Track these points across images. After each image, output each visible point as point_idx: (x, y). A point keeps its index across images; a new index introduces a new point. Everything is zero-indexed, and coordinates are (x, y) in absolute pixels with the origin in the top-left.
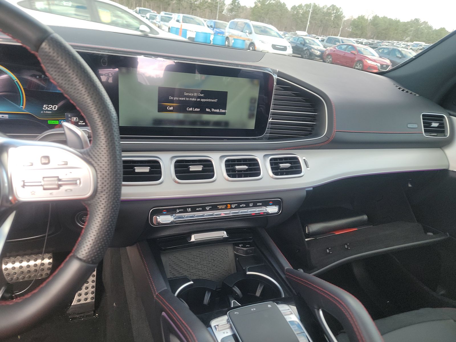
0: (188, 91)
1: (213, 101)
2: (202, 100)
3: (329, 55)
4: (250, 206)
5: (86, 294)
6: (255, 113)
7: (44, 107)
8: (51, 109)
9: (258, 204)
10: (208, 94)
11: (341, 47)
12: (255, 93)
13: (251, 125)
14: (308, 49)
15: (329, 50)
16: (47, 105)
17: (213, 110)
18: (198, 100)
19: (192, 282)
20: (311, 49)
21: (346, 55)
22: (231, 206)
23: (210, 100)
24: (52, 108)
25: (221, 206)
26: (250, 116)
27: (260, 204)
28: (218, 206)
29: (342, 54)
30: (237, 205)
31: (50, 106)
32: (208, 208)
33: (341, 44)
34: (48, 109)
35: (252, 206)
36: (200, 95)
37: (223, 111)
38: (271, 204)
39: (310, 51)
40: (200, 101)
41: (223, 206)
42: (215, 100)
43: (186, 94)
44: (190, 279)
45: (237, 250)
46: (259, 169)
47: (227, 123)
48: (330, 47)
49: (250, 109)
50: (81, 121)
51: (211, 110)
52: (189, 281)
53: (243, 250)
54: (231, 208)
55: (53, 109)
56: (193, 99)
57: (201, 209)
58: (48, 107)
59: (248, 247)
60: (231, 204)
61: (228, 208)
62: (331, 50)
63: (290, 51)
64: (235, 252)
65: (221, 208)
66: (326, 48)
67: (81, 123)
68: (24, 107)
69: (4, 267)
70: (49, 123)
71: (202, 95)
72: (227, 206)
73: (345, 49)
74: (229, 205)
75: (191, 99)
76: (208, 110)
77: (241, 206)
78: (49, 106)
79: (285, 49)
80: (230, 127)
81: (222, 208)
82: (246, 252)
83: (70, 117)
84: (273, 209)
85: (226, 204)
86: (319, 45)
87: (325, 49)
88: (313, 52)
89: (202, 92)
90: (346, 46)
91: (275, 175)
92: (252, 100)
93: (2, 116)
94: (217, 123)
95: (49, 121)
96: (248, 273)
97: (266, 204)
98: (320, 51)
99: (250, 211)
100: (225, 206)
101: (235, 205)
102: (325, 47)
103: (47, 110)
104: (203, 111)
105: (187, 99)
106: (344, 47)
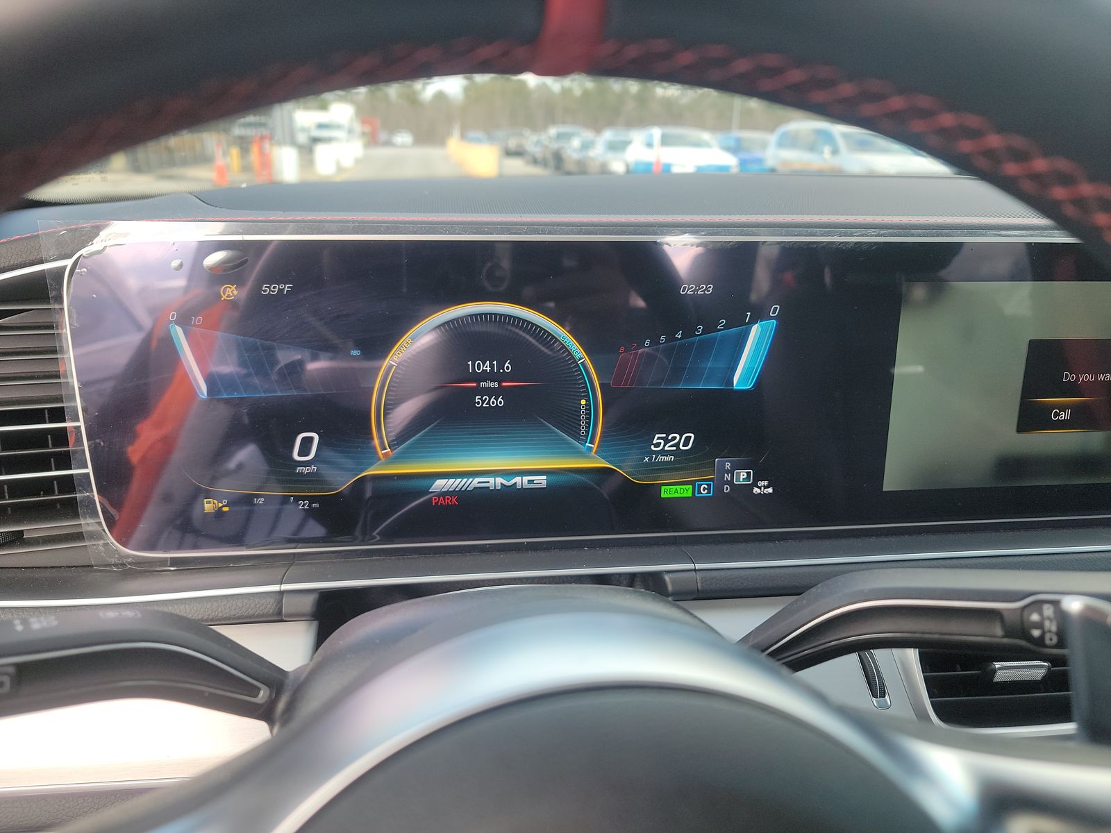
7: (655, 442)
8: (675, 448)
16: (664, 435)
24: (677, 445)
31: (674, 438)
34: (666, 448)
50: (761, 483)
55: (681, 447)
58: (667, 441)
67: (760, 488)
68: (595, 447)
70: (663, 495)
78: (670, 437)
83: (727, 472)
93: (530, 482)
95: (663, 488)
103: (663, 452)
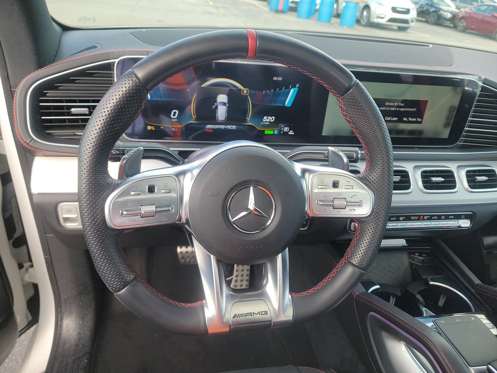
0: (389, 101)
1: (412, 110)
2: (402, 109)
3: (463, 18)
4: (442, 218)
5: (242, 281)
6: (452, 121)
7: (264, 119)
9: (450, 217)
10: (408, 103)
11: (480, 9)
12: (456, 102)
13: (446, 134)
14: (435, 12)
15: (463, 12)
17: (410, 119)
18: (398, 109)
19: (378, 287)
20: (439, 11)
21: (486, 19)
22: (423, 217)
23: (409, 109)
24: (270, 120)
25: (414, 217)
26: (446, 125)
27: (452, 217)
28: (411, 217)
29: (480, 17)
30: (429, 217)
32: (401, 219)
33: (480, 4)
35: (443, 218)
36: (401, 104)
37: (420, 120)
38: (463, 218)
39: (439, 13)
40: (399, 111)
41: (415, 217)
42: (414, 110)
43: (387, 104)
44: (376, 283)
45: (413, 259)
46: (454, 182)
47: (421, 132)
48: (464, 8)
49: (448, 118)
50: (291, 131)
51: (408, 119)
52: (376, 285)
53: (419, 259)
54: (424, 219)
56: (393, 109)
57: (395, 219)
59: (424, 256)
60: (423, 216)
61: (421, 219)
62: (466, 12)
63: (413, 14)
64: (410, 260)
65: (413, 219)
66: (459, 9)
68: (249, 119)
69: (179, 250)
70: (265, 133)
71: (403, 105)
72: (420, 217)
73: (484, 11)
74: (421, 217)
75: (391, 109)
76: (405, 119)
77: (433, 218)
78: (268, 118)
79: (407, 12)
80: (423, 136)
81: (415, 219)
82: (423, 262)
83: (282, 128)
84: (465, 224)
85: (419, 216)
86: (449, 6)
87: (457, 11)
88: (441, 14)
89: (403, 101)
90: (486, 7)
91: (471, 188)
92: (451, 109)
93: (231, 127)
94: (412, 132)
95: (265, 131)
96: (431, 283)
97: (458, 217)
98: (451, 13)
99: (441, 224)
100: (418, 217)
101: (427, 217)
102: (457, 8)
103: (266, 122)
104: (400, 121)
105: (388, 109)
106: (483, 8)
